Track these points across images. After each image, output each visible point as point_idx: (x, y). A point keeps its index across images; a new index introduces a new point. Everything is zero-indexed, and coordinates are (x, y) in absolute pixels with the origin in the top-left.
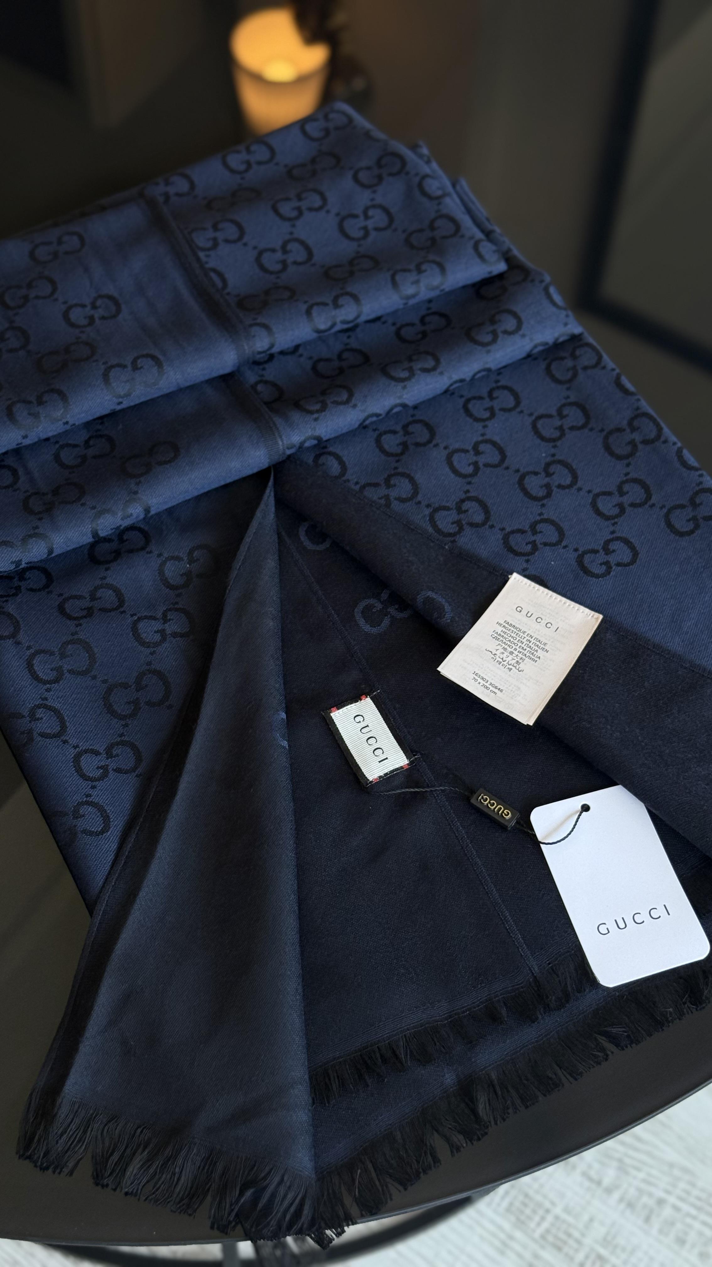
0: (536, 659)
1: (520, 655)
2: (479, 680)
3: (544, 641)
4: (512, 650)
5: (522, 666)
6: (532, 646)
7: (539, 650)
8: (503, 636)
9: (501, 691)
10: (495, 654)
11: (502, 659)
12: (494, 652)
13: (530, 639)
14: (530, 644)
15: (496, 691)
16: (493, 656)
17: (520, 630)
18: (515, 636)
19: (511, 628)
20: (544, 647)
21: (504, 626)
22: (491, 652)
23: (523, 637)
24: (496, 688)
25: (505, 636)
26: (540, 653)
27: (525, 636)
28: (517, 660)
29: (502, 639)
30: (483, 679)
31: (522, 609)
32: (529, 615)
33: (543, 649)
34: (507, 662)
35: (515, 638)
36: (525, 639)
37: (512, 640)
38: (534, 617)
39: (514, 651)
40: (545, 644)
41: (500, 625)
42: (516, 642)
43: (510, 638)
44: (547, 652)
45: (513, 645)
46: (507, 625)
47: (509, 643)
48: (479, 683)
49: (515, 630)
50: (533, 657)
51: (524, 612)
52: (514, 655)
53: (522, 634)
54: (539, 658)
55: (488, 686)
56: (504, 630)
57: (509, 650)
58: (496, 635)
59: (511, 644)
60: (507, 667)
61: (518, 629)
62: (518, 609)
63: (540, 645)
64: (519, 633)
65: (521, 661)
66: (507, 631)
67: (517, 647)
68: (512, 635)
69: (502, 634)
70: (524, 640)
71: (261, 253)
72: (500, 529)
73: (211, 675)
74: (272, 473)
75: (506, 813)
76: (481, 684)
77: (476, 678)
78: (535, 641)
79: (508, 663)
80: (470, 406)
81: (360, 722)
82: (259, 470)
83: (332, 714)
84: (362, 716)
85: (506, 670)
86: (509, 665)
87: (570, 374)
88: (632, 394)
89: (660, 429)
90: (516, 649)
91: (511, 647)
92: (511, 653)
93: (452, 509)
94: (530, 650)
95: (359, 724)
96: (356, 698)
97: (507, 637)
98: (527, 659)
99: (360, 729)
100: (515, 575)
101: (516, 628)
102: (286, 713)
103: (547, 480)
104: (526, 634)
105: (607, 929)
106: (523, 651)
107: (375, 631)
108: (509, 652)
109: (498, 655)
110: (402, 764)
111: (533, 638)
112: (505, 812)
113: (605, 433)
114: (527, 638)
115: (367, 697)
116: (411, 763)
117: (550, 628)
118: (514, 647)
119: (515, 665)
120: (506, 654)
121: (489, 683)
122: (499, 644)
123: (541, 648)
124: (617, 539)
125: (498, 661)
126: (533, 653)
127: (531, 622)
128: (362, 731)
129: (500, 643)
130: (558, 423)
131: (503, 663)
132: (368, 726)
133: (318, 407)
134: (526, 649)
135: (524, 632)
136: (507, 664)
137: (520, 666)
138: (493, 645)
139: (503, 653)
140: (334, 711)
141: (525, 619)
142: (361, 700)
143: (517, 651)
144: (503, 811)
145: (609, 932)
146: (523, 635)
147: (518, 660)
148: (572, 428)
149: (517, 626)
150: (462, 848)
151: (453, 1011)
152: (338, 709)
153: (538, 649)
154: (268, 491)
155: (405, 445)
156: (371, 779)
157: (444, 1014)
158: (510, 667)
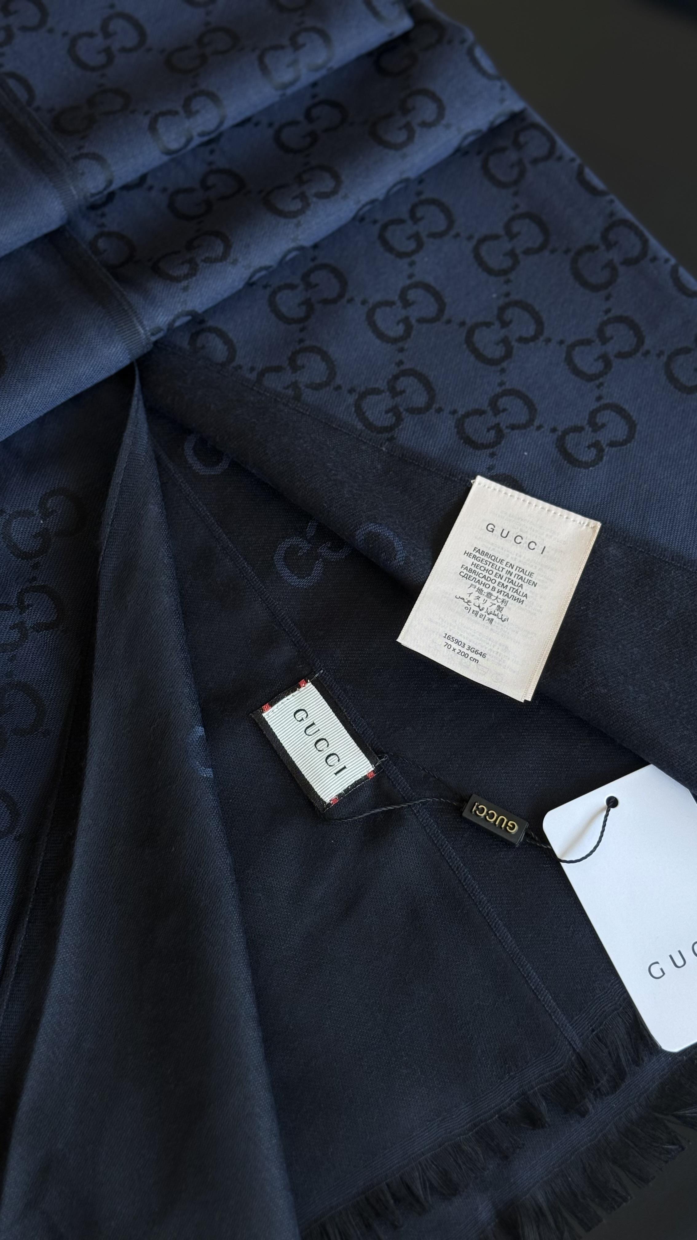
0: (523, 599)
1: (501, 596)
2: (454, 645)
3: (528, 569)
4: (489, 590)
5: (505, 612)
6: (515, 579)
7: (525, 585)
8: (475, 572)
9: (483, 655)
10: (469, 601)
11: (479, 606)
12: (466, 597)
13: (510, 569)
14: (512, 577)
15: (477, 657)
16: (466, 605)
17: (496, 559)
18: (490, 568)
19: (482, 557)
20: (530, 579)
21: (474, 557)
22: (463, 599)
23: (501, 569)
24: (476, 652)
25: (477, 570)
26: (526, 589)
27: (504, 566)
28: (498, 604)
29: (473, 576)
30: (457, 642)
31: (494, 527)
32: (504, 534)
33: (529, 582)
34: (485, 610)
35: (491, 572)
36: (504, 571)
37: (487, 575)
38: (511, 537)
39: (492, 592)
40: (531, 574)
41: (469, 555)
42: (492, 577)
43: (484, 573)
44: (535, 586)
45: (490, 583)
46: (477, 555)
47: (483, 580)
48: (454, 650)
49: (490, 560)
50: (518, 596)
51: (498, 531)
52: (493, 598)
53: (499, 564)
54: (526, 596)
55: (467, 652)
56: (475, 562)
57: (486, 590)
58: (465, 571)
59: (487, 582)
60: (486, 618)
61: (493, 558)
62: (490, 527)
63: (524, 576)
64: (495, 563)
65: (501, 606)
66: (479, 563)
67: (496, 585)
68: (487, 567)
69: (474, 569)
70: (503, 573)
71: (73, 42)
72: (450, 413)
73: (97, 685)
74: (137, 372)
75: (511, 826)
76: (457, 651)
77: (449, 642)
78: (517, 572)
79: (487, 612)
80: (388, 235)
81: (302, 719)
82: (118, 369)
83: (264, 715)
84: (304, 710)
85: (486, 622)
86: (489, 614)
87: (516, 171)
88: (602, 193)
89: (645, 242)
90: (494, 589)
91: (488, 586)
92: (489, 595)
93: (383, 391)
94: (513, 586)
95: (303, 722)
96: (292, 686)
97: (480, 572)
98: (510, 600)
99: (304, 729)
100: (479, 478)
101: (491, 557)
102: (204, 726)
103: (503, 332)
104: (505, 563)
105: (662, 970)
106: (504, 590)
107: (304, 583)
108: (486, 594)
109: (473, 601)
110: (365, 773)
111: (515, 568)
112: (509, 824)
113: (572, 254)
114: (507, 568)
115: (307, 682)
116: (378, 770)
117: (534, 549)
118: (492, 585)
119: (496, 613)
120: (483, 598)
121: (466, 647)
122: (472, 585)
123: (526, 581)
124: (607, 407)
125: (473, 611)
126: (517, 590)
127: (508, 544)
128: (307, 733)
129: (472, 582)
130: (508, 246)
131: (480, 612)
132: (313, 724)
133: (185, 269)
134: (507, 586)
135: (501, 561)
136: (486, 614)
137: (503, 613)
138: (464, 588)
139: (478, 598)
140: (267, 709)
141: (501, 541)
142: (300, 687)
143: (496, 590)
144: (507, 823)
145: (664, 974)
146: (501, 566)
147: (500, 604)
148: (528, 252)
149: (491, 553)
150: (460, 881)
151: (478, 1116)
152: (272, 705)
153: (523, 583)
154: (134, 402)
155: (308, 303)
156: (327, 800)
157: (467, 1123)
158: (491, 616)
